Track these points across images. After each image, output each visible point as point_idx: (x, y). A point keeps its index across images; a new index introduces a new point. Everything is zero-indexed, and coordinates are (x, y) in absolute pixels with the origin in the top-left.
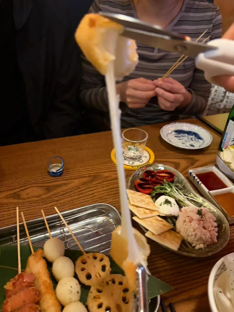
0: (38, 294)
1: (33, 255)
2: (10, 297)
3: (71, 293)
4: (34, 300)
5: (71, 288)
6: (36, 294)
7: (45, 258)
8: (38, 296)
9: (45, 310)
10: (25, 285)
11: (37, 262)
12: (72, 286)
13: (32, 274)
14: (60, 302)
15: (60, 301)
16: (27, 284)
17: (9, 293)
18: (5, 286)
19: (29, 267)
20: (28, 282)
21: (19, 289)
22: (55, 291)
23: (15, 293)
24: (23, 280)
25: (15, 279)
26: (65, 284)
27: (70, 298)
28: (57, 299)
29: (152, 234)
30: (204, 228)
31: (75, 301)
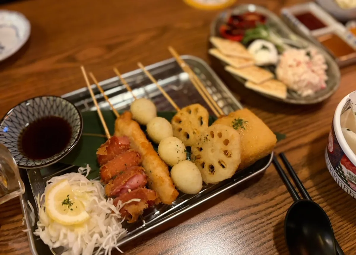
0: (139, 155)
1: (120, 118)
2: (105, 163)
3: (178, 151)
4: (137, 162)
5: (178, 147)
6: (137, 156)
7: (134, 120)
8: (140, 158)
9: (151, 172)
10: (121, 148)
11: (128, 125)
12: (178, 145)
13: (125, 137)
14: (165, 163)
15: (166, 161)
16: (124, 147)
17: (103, 160)
18: (97, 152)
19: (119, 131)
20: (125, 145)
21: (116, 153)
22: (157, 152)
23: (112, 158)
24: (118, 144)
25: (107, 144)
26: (170, 143)
27: (178, 157)
28: (162, 159)
29: (254, 83)
30: (313, 71)
31: (183, 160)
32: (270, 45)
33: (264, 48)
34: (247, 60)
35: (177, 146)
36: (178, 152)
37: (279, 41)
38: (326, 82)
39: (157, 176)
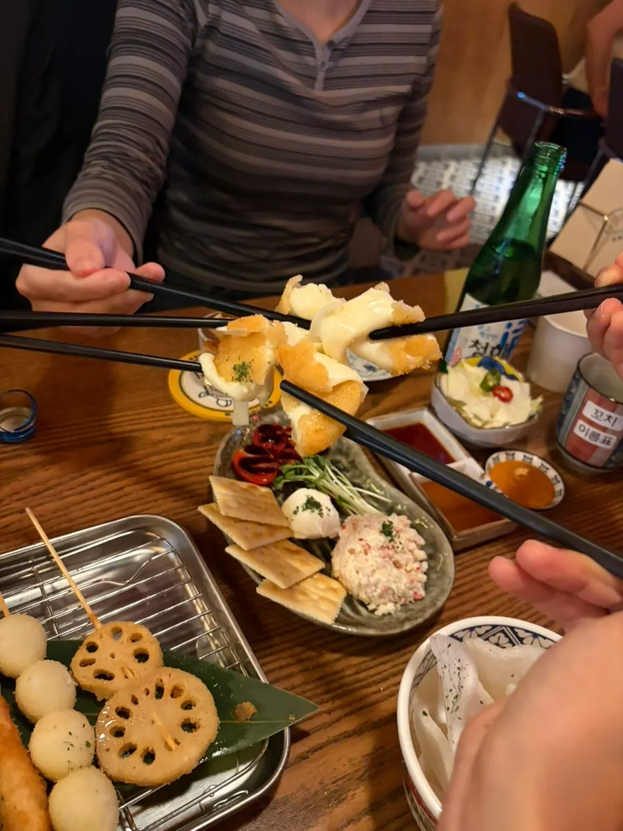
3: (70, 747)
5: (71, 737)
9: (2, 798)
12: (72, 732)
14: (41, 774)
15: (42, 772)
22: (27, 748)
26: (55, 727)
27: (69, 762)
28: (34, 767)
29: (274, 588)
30: (397, 565)
31: (81, 767)
32: (323, 500)
33: (312, 504)
34: (272, 528)
35: (70, 734)
36: (68, 749)
37: (345, 490)
38: (427, 586)
39: (15, 808)
